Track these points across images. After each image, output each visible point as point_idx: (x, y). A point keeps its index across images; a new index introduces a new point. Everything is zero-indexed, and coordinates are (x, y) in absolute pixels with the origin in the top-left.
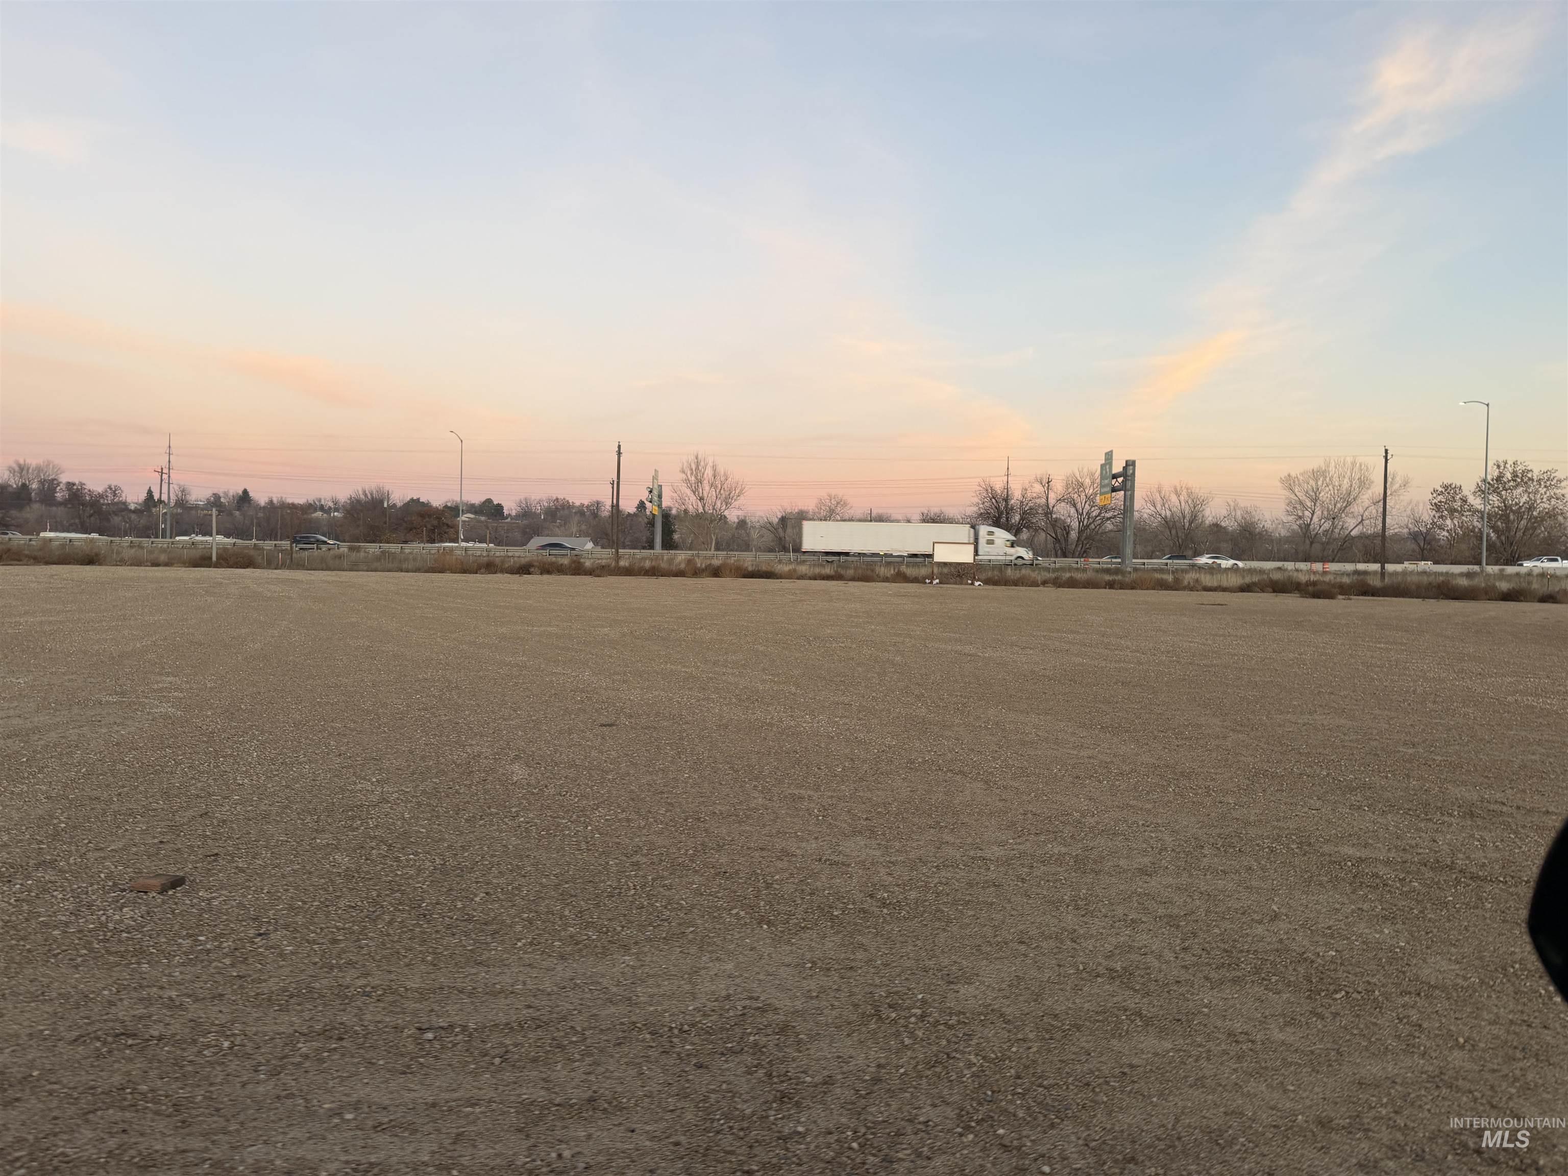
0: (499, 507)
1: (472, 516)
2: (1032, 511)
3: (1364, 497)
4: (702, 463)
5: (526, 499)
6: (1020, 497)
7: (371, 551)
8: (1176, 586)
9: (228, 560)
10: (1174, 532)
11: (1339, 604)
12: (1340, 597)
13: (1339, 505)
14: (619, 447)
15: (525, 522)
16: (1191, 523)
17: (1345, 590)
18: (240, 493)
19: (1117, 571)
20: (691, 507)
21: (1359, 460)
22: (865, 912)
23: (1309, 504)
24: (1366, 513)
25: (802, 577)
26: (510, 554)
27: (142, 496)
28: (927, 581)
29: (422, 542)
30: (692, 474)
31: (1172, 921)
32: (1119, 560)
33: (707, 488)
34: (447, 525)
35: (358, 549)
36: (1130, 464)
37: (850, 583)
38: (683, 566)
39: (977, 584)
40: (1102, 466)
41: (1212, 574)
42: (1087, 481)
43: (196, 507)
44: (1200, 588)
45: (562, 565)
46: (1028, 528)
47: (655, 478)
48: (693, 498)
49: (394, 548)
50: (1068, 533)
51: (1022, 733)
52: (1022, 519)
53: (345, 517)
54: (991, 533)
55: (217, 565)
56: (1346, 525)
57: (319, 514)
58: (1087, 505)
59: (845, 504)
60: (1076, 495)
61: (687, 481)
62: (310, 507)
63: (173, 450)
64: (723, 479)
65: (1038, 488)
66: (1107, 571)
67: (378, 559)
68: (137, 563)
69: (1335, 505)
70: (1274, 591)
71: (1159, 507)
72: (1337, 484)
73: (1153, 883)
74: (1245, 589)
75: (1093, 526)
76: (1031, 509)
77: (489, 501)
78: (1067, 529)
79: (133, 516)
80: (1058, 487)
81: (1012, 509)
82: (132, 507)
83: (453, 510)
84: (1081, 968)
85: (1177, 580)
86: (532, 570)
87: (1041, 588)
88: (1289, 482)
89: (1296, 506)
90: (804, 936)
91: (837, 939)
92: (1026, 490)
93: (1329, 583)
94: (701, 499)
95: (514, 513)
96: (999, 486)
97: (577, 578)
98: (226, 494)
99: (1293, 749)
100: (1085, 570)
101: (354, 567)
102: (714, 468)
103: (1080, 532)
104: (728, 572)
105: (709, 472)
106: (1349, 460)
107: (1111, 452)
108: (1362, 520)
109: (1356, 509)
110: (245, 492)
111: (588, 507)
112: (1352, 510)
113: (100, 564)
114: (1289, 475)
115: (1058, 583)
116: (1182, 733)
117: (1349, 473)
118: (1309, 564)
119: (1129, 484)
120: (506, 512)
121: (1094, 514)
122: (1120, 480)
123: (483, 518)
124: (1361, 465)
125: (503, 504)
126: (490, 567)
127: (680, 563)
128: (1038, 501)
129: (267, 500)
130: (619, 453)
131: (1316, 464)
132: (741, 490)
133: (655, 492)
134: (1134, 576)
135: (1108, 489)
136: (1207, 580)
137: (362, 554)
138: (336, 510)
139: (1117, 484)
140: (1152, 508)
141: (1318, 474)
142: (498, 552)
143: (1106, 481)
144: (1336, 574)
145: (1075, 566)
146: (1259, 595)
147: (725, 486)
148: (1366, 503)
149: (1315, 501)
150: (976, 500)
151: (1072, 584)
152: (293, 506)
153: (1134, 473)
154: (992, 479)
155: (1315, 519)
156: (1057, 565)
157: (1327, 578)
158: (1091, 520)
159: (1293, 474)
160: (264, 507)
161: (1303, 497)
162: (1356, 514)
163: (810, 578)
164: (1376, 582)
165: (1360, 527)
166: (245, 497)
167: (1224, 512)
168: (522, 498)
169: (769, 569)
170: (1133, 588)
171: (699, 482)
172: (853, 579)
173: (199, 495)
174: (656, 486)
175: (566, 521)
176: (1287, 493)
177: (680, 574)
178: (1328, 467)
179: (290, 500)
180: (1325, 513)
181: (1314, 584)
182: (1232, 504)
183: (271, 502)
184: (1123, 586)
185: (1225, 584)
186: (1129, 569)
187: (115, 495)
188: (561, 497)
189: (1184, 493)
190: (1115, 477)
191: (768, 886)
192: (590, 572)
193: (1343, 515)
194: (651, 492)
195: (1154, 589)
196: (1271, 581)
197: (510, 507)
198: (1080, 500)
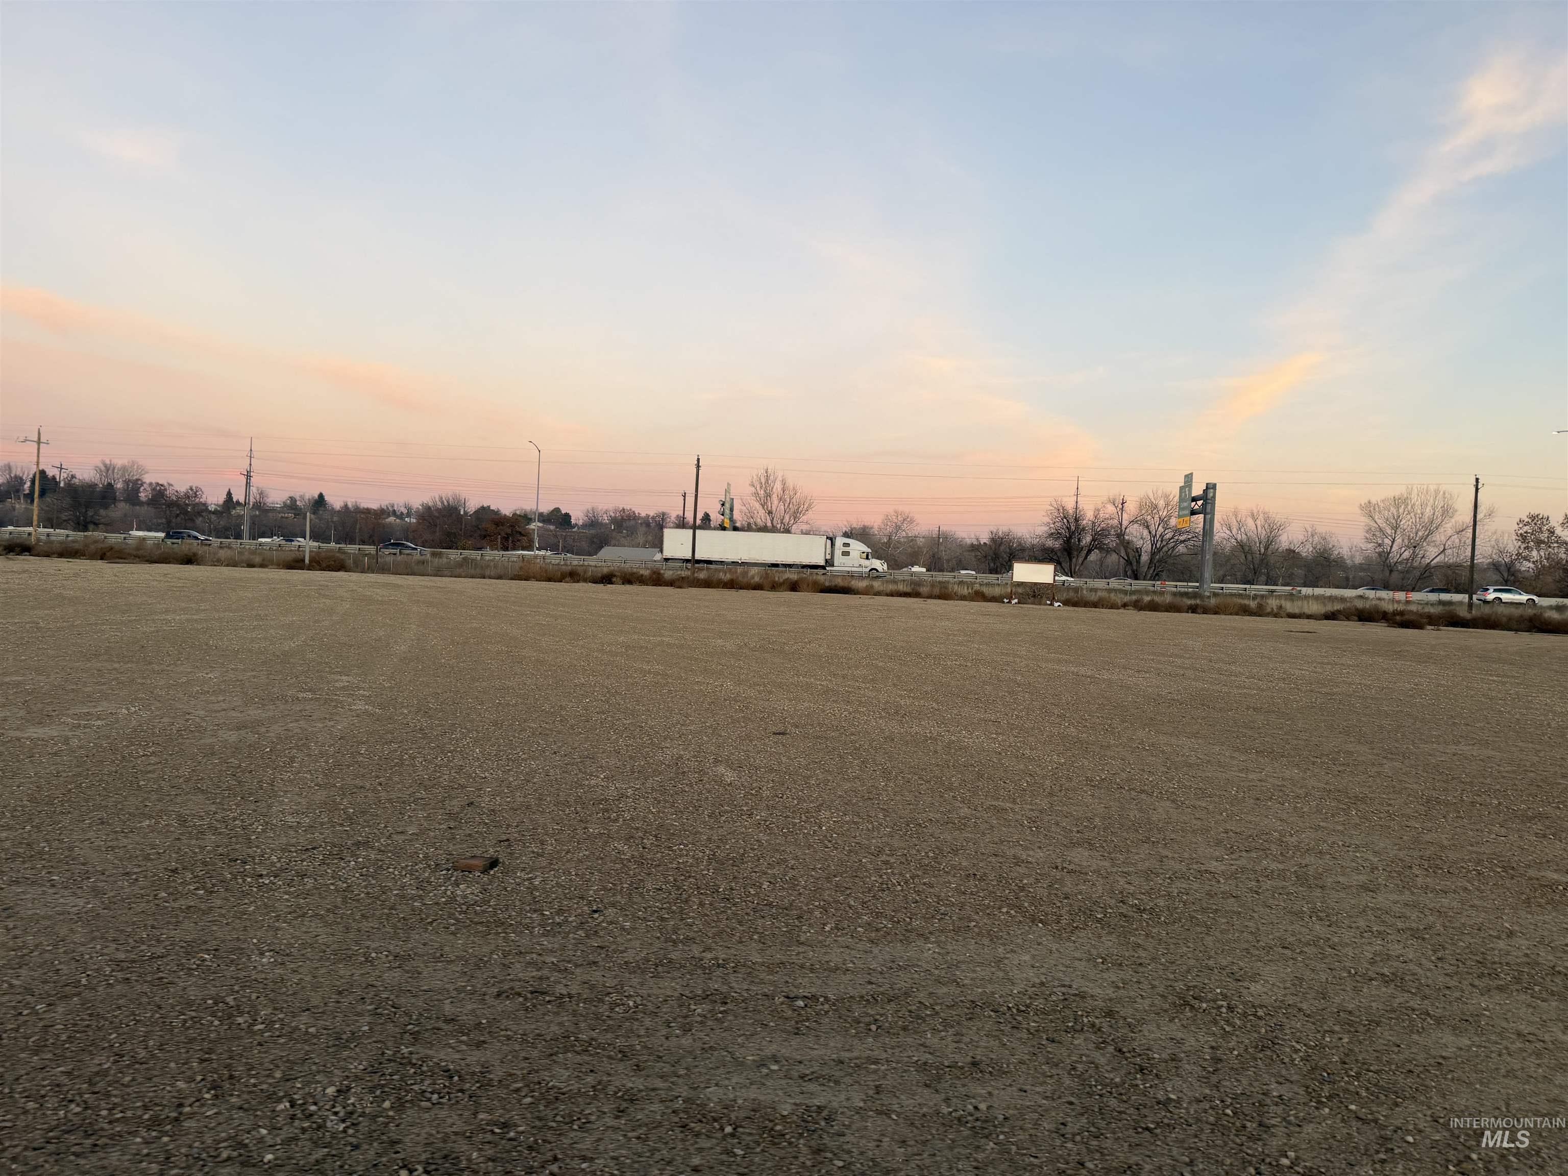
0: (567, 516)
1: (540, 525)
2: (1104, 533)
3: (1448, 525)
4: (772, 477)
5: (593, 509)
6: (1092, 518)
7: (452, 557)
8: (1259, 612)
9: (319, 563)
10: (1250, 557)
11: (1428, 635)
12: (1429, 627)
13: (1420, 534)
14: (698, 460)
15: (593, 532)
16: (1266, 548)
17: (1434, 621)
18: (316, 496)
19: (1195, 596)
20: (759, 520)
21: (1443, 488)
22: (1125, 917)
23: (1389, 531)
24: (1449, 542)
25: (878, 594)
26: (586, 563)
27: (221, 498)
28: (1006, 600)
29: (497, 549)
30: (761, 487)
31: (1415, 934)
32: (1197, 584)
33: (776, 502)
34: (520, 533)
35: (440, 555)
36: (1211, 487)
37: (929, 601)
38: (757, 579)
39: (1056, 604)
40: (1181, 488)
41: (1292, 600)
42: (1162, 503)
43: (273, 510)
44: (1283, 614)
45: (642, 575)
46: (1101, 549)
47: (727, 491)
48: (762, 512)
49: (475, 554)
50: (1140, 556)
51: (1182, 756)
52: (1094, 540)
53: (418, 522)
54: (846, 545)
55: (310, 568)
56: (1428, 553)
57: (392, 519)
58: (1160, 528)
59: (912, 521)
60: (1149, 517)
61: (756, 494)
62: (382, 513)
63: (254, 454)
64: (792, 493)
65: (1111, 509)
66: (1186, 594)
67: (460, 565)
68: (233, 563)
69: (1417, 533)
70: (1360, 620)
71: (1234, 531)
72: (1419, 512)
73: (1380, 899)
74: (1331, 616)
75: (1165, 549)
76: (1103, 530)
77: (557, 510)
78: (1138, 551)
79: (213, 517)
80: (1132, 508)
81: (1083, 529)
82: (212, 508)
83: (523, 519)
84: (1353, 971)
85: (1260, 606)
86: (614, 579)
87: (1121, 611)
88: (1369, 509)
89: (1374, 533)
90: (1081, 935)
91: (1113, 938)
92: (1099, 510)
93: (1417, 613)
94: (770, 513)
95: (580, 523)
96: (1070, 506)
97: (660, 590)
98: (302, 497)
99: (1453, 778)
100: (1162, 593)
101: (438, 573)
102: (784, 483)
103: (1153, 554)
104: (805, 586)
105: (778, 487)
106: (1432, 488)
107: (1192, 474)
108: (1444, 549)
109: (1439, 537)
110: (321, 496)
111: (653, 518)
112: (1434, 539)
113: (198, 564)
114: (1369, 502)
115: (1138, 606)
116: (1337, 759)
117: (1432, 501)
118: (1391, 592)
119: (1209, 507)
120: (573, 521)
121: (1168, 536)
122: (1200, 503)
123: (552, 527)
124: (1444, 493)
125: (571, 514)
126: (573, 576)
127: (753, 577)
128: (1111, 522)
129: (342, 504)
130: (698, 466)
131: (1399, 490)
132: (810, 505)
133: (727, 505)
134: (1213, 601)
135: (1187, 512)
136: (1289, 607)
137: (445, 560)
138: (409, 515)
139: (1196, 507)
140: (1228, 532)
141: (1398, 502)
142: (574, 560)
143: (1185, 504)
144: (1419, 603)
145: (1152, 588)
146: (1346, 623)
147: (794, 500)
148: (1450, 532)
149: (1396, 528)
150: (1047, 520)
151: (1153, 607)
152: (368, 511)
153: (1214, 497)
154: (1065, 499)
155: (1395, 548)
156: (1133, 588)
157: (1413, 608)
158: (1164, 543)
159: (1374, 501)
160: (339, 511)
161: (1383, 525)
162: (1438, 543)
163: (887, 595)
164: (1463, 613)
165: (1442, 556)
166: (320, 501)
167: (1301, 538)
168: (590, 508)
169: (846, 585)
170: (1216, 613)
171: (768, 495)
172: (930, 597)
173: (276, 497)
174: (728, 499)
175: (632, 531)
176: (1366, 520)
177: (758, 587)
178: (1410, 494)
179: (364, 504)
180: (1406, 541)
181: (1402, 613)
182: (1310, 530)
183: (346, 506)
184: (1206, 611)
185: (1307, 610)
186: (1207, 594)
187: (196, 496)
188: (627, 507)
189: (1261, 517)
190: (1194, 499)
191: (1022, 889)
192: (671, 583)
193: (1425, 544)
194: (723, 505)
195: (1237, 614)
196: (1357, 609)
197: (578, 516)
198: (1154, 523)
